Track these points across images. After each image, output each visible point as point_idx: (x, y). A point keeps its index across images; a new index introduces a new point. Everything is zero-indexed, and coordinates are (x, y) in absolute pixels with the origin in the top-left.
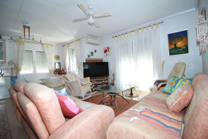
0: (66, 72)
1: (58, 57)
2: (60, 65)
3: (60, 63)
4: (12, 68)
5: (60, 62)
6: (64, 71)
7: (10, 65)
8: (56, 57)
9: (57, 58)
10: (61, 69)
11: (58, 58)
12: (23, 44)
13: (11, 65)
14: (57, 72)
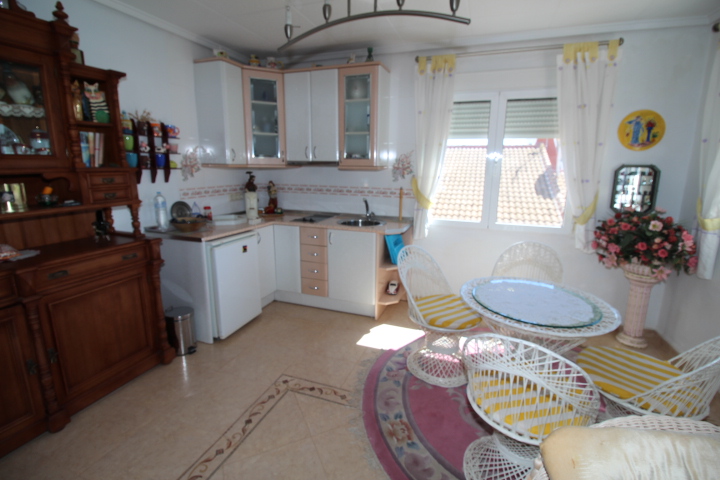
0: (695, 251)
1: (650, 126)
2: (654, 187)
3: (655, 173)
4: (401, 189)
5: (659, 166)
6: (675, 244)
7: (400, 178)
8: (631, 129)
9: (643, 135)
10: (655, 226)
11: (646, 130)
12: (450, 70)
13: (403, 176)
14: (617, 241)
